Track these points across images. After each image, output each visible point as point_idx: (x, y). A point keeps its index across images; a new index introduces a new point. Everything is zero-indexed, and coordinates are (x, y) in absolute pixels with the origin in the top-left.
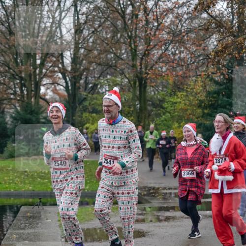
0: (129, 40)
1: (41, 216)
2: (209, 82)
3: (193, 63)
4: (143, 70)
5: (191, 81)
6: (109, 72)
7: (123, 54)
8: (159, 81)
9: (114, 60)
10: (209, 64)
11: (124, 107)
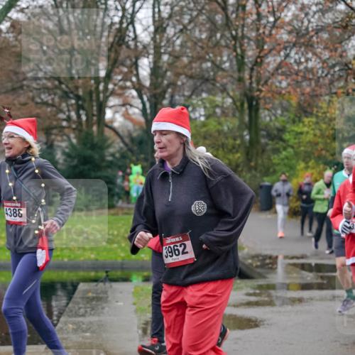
0: (233, 42)
1: (108, 297)
3: (326, 75)
4: (254, 85)
5: (322, 102)
6: (205, 89)
7: (225, 62)
8: (277, 102)
9: (213, 70)
10: (349, 78)
11: (227, 138)
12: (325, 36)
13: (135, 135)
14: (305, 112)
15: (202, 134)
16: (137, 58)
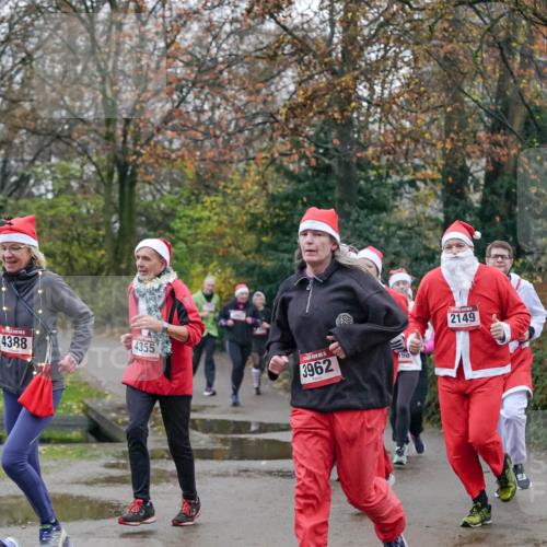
2: (275, 175)
3: (241, 131)
4: (130, 146)
5: (234, 172)
6: (55, 150)
8: (164, 171)
9: (68, 122)
10: (275, 135)
11: (85, 226)
12: (242, 70)
15: (49, 219)
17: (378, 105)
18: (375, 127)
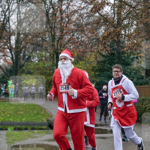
0: (50, 29)
2: (99, 56)
3: (90, 44)
4: (59, 48)
5: (88, 55)
6: (38, 49)
7: (47, 38)
9: (42, 41)
10: (99, 45)
11: (47, 70)
12: (90, 27)
13: (8, 68)
14: (80, 59)
15: (37, 68)
16: (10, 36)
17: (127, 36)
18: (126, 42)
